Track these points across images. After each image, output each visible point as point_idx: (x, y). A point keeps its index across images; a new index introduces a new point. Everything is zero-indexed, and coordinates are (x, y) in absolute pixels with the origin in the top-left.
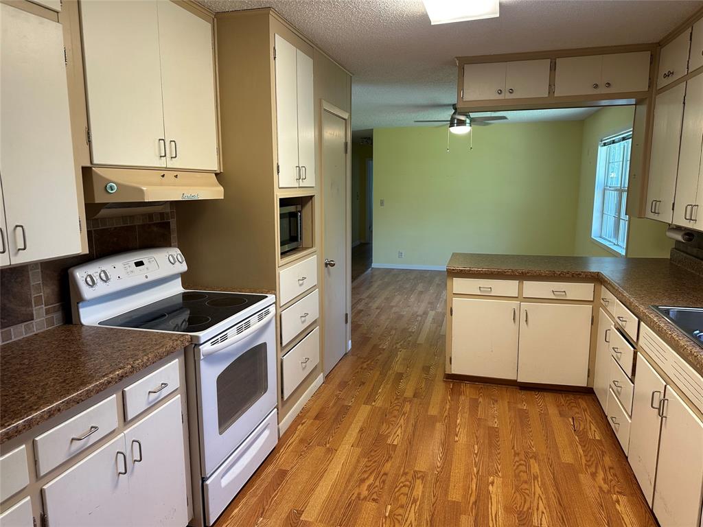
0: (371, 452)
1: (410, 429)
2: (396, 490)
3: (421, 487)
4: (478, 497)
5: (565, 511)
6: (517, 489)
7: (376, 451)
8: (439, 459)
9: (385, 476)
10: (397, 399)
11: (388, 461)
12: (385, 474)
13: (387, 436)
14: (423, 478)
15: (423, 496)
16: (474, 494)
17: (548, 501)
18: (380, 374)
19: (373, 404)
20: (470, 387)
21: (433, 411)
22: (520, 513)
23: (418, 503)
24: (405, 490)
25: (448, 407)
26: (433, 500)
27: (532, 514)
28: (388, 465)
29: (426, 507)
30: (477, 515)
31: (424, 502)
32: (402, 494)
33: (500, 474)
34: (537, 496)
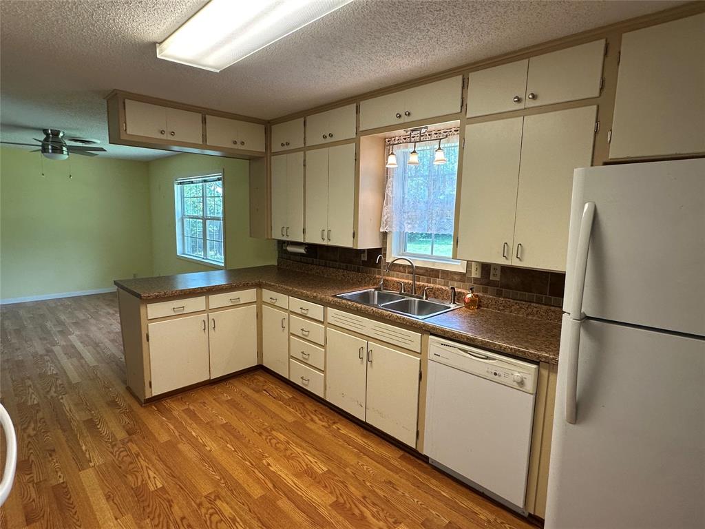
0: (144, 510)
1: (160, 466)
2: (208, 523)
3: (225, 505)
4: (272, 481)
5: (323, 452)
6: (288, 458)
7: (149, 506)
8: (213, 473)
9: (184, 520)
10: (113, 447)
11: (171, 506)
12: (183, 519)
13: (144, 485)
14: (218, 497)
15: (235, 511)
16: (267, 481)
17: (310, 453)
18: (64, 431)
19: (92, 464)
20: (173, 401)
21: (164, 438)
22: (306, 472)
23: (238, 520)
24: (216, 518)
25: (172, 427)
26: (246, 508)
27: (313, 468)
28: (176, 508)
29: (247, 517)
30: (285, 494)
31: (241, 515)
32: (217, 523)
33: (266, 455)
34: (301, 454)
